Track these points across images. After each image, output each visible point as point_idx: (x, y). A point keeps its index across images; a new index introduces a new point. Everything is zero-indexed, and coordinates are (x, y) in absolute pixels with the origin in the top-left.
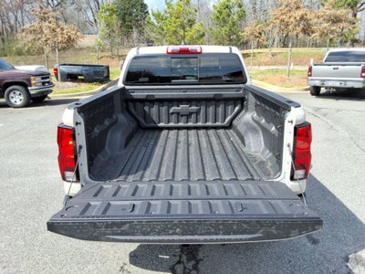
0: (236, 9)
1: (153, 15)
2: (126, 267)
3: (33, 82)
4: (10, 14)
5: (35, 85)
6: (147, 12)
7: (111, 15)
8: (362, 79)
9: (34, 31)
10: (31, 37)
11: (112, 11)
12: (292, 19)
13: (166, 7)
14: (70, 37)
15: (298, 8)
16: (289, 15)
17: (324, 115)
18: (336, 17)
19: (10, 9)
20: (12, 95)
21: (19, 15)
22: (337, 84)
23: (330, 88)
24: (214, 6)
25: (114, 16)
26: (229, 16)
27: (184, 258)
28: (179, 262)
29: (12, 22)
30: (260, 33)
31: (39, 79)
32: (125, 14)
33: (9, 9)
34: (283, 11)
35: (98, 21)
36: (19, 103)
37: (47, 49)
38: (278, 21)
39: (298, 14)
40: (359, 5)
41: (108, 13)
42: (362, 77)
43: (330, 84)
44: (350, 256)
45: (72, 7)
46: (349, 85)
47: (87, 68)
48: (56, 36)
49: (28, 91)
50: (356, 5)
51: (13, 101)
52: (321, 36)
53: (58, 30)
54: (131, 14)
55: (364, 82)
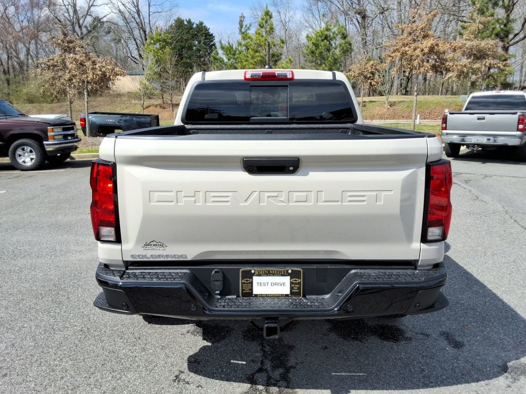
0: (338, 41)
1: (222, 48)
2: (183, 376)
3: (50, 134)
4: (20, 45)
5: (53, 138)
6: (214, 45)
7: (163, 48)
8: (519, 133)
9: (54, 66)
10: (49, 75)
11: (165, 43)
12: (418, 52)
13: (240, 37)
14: (104, 74)
15: (425, 36)
16: (413, 46)
17: (466, 182)
18: (480, 51)
19: (20, 39)
20: (19, 152)
21: (32, 47)
22: (484, 141)
23: (474, 145)
24: (308, 37)
25: (168, 49)
26: (329, 50)
27: (268, 365)
28: (260, 370)
29: (22, 56)
30: (373, 73)
31: (58, 130)
32: (183, 48)
33: (18, 39)
34: (406, 42)
35: (144, 56)
36: (29, 163)
37: (72, 92)
38: (399, 54)
39: (427, 44)
40: (511, 36)
41: (158, 46)
42: (518, 130)
43: (474, 140)
44: (510, 364)
45: (108, 38)
46: (501, 141)
47: (128, 118)
48: (85, 72)
49: (42, 147)
50: (507, 36)
51: (20, 160)
52: (458, 77)
53: (88, 64)
54: (190, 48)
55: (521, 138)
